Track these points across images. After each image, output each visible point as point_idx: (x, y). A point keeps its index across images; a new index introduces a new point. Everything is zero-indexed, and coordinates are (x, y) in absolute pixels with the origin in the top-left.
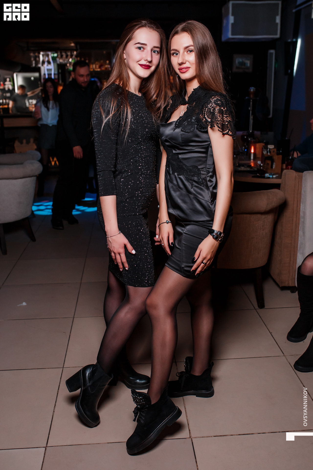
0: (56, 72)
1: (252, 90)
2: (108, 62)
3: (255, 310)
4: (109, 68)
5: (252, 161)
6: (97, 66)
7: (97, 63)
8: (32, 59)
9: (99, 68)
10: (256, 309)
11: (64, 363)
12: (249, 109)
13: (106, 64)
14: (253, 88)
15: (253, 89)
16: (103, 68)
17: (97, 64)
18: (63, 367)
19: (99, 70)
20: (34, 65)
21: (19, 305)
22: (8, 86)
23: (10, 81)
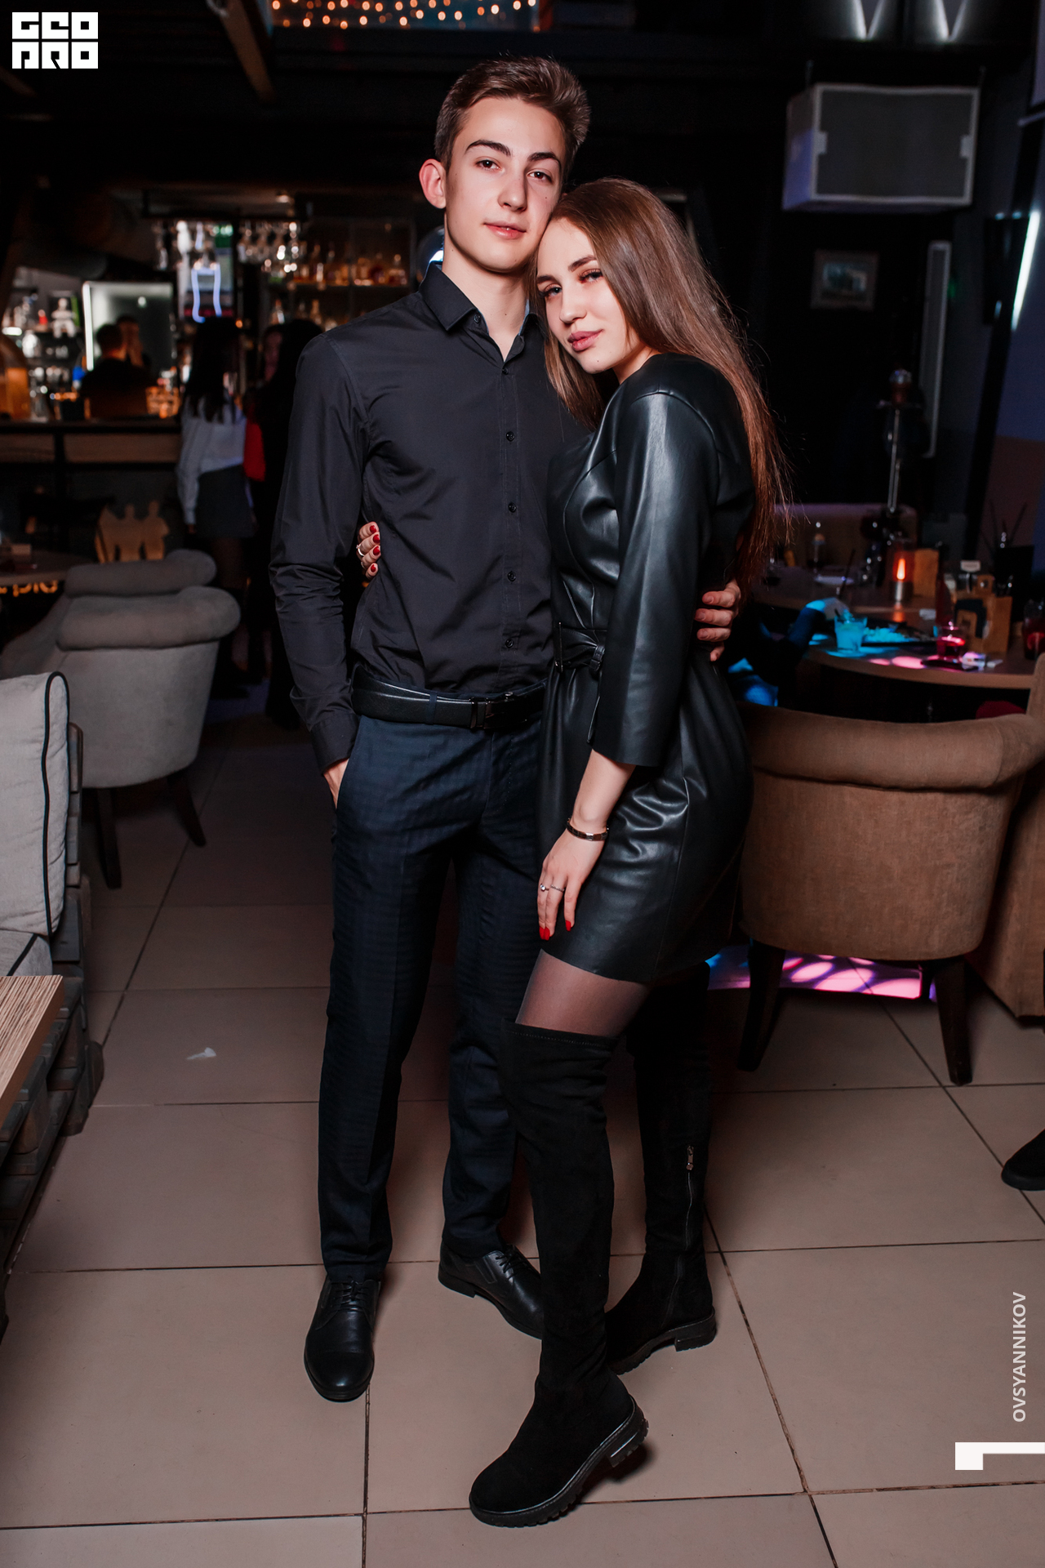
0: (228, 287)
1: (900, 380)
2: (397, 258)
3: (941, 1089)
4: (400, 278)
5: (898, 605)
6: (364, 271)
7: (361, 260)
8: (159, 244)
9: (368, 278)
10: (944, 1087)
12: (890, 437)
13: (392, 265)
14: (904, 372)
15: (905, 376)
16: (382, 280)
17: (363, 265)
19: (367, 283)
20: (163, 265)
21: (193, 1058)
22: (64, 326)
23: (69, 308)
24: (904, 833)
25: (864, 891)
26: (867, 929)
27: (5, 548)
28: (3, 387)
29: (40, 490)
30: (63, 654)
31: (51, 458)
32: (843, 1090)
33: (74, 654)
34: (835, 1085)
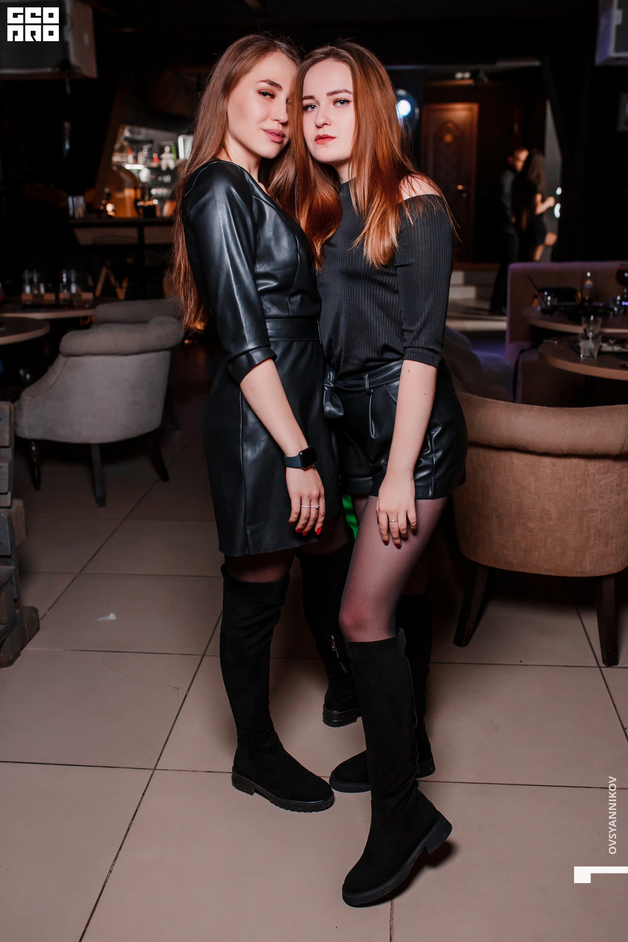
10: (599, 668)
11: (159, 759)
18: (155, 769)
21: (101, 619)
22: (168, 162)
23: (171, 152)
24: (557, 487)
25: (533, 527)
26: (536, 553)
27: (77, 295)
28: (123, 200)
29: (130, 261)
30: (65, 359)
31: (135, 241)
32: (526, 665)
33: (72, 359)
34: (521, 661)
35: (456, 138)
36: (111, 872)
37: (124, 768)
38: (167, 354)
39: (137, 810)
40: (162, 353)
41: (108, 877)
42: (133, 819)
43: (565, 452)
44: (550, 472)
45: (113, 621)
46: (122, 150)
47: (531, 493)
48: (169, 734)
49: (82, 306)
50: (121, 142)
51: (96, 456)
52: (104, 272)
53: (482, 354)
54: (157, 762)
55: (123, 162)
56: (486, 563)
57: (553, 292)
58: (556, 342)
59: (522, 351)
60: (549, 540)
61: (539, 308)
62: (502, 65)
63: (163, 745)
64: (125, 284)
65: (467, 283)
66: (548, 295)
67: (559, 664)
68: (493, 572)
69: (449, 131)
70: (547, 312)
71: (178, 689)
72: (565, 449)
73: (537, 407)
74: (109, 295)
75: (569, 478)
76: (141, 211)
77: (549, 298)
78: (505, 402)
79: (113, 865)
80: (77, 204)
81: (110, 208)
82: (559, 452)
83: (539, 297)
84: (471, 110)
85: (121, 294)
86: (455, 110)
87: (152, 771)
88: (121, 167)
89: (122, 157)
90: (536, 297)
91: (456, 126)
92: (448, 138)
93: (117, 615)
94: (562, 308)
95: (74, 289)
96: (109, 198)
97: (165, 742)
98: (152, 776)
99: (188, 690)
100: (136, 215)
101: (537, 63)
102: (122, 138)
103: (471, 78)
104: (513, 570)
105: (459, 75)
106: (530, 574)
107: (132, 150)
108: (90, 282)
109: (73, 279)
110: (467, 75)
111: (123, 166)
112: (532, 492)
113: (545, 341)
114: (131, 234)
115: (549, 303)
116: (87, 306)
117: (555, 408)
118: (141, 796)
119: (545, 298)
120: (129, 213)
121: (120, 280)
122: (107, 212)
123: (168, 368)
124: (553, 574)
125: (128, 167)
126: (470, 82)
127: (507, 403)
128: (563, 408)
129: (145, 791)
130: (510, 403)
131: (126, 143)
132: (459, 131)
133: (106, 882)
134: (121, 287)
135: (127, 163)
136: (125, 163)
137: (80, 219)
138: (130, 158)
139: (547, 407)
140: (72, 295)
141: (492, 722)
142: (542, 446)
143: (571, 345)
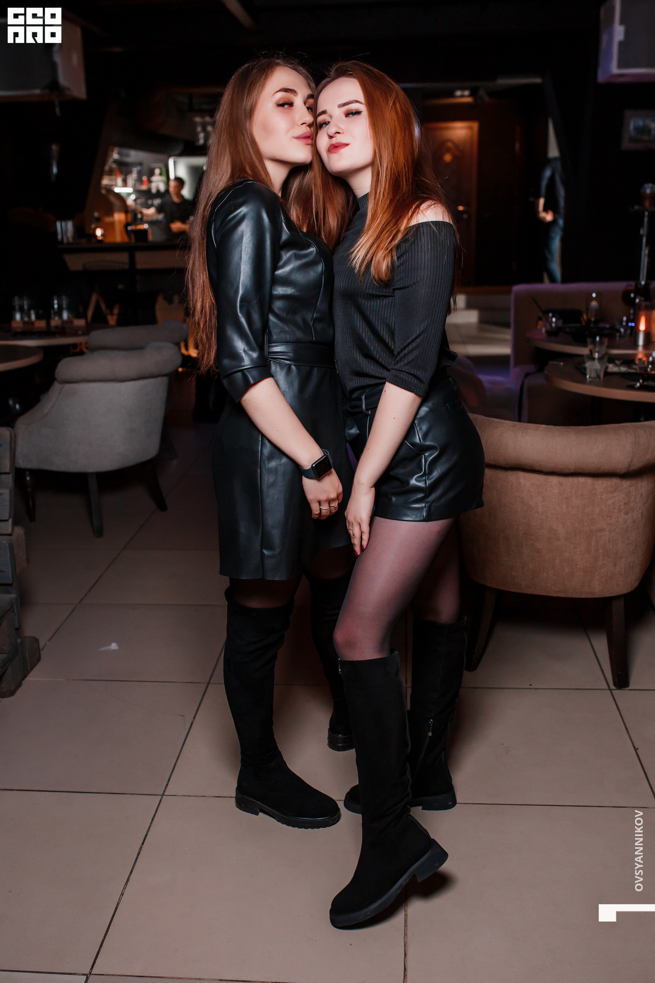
1: (648, 191)
5: (640, 348)
8: (199, 129)
11: (167, 785)
12: (642, 232)
14: (650, 185)
15: (652, 188)
18: (163, 795)
20: (201, 142)
21: (103, 649)
22: (158, 185)
23: (161, 174)
24: (564, 507)
25: (541, 547)
26: (545, 574)
27: (69, 321)
28: (112, 224)
29: (120, 287)
30: (61, 386)
31: (126, 267)
32: (536, 689)
33: (68, 386)
34: (531, 685)
35: (455, 157)
36: (122, 894)
37: (132, 794)
38: (165, 380)
39: (146, 835)
40: (159, 379)
41: (120, 900)
42: (143, 844)
43: (572, 471)
44: (557, 491)
45: (115, 650)
46: (111, 173)
47: (538, 513)
48: (177, 761)
49: (75, 332)
50: (110, 164)
51: (93, 485)
52: (94, 299)
53: (486, 379)
54: (166, 788)
55: (112, 185)
56: (494, 586)
57: (558, 313)
58: (562, 364)
59: (527, 375)
60: (557, 561)
61: (544, 330)
62: (504, 82)
63: (171, 772)
64: (116, 311)
65: (469, 306)
66: (553, 317)
67: (569, 687)
68: (502, 595)
69: (448, 150)
70: (553, 334)
71: (184, 716)
72: (572, 468)
73: (544, 426)
74: (99, 321)
75: (576, 497)
76: (133, 236)
77: (554, 320)
78: (510, 422)
79: (124, 888)
80: (66, 229)
81: (99, 232)
82: (566, 470)
83: (544, 319)
84: (470, 128)
85: (112, 320)
86: (455, 128)
87: (160, 797)
88: (110, 190)
89: (111, 180)
90: (540, 319)
91: (456, 145)
92: (448, 158)
93: (119, 645)
94: (568, 330)
95: (65, 315)
96: (99, 222)
97: (172, 769)
98: (160, 802)
99: (194, 718)
100: (126, 239)
101: (538, 80)
102: (110, 161)
103: (470, 96)
104: (522, 592)
105: (458, 93)
106: (538, 596)
107: (121, 172)
108: (81, 309)
109: (64, 306)
110: (467, 93)
111: (112, 189)
112: (540, 512)
113: (551, 362)
114: (123, 258)
115: (553, 325)
116: (80, 332)
117: (562, 427)
118: (150, 821)
119: (550, 320)
120: (118, 237)
121: (110, 307)
122: (96, 236)
123: (165, 394)
124: (562, 595)
125: (117, 190)
126: (469, 100)
127: (513, 422)
128: (569, 427)
129: (154, 816)
130: (516, 423)
131: (114, 166)
132: (459, 151)
133: (118, 904)
134: (112, 314)
135: (116, 186)
136: (114, 187)
137: (68, 243)
138: (119, 181)
139: (553, 427)
140: (64, 322)
141: (503, 744)
142: (549, 465)
143: (577, 367)
